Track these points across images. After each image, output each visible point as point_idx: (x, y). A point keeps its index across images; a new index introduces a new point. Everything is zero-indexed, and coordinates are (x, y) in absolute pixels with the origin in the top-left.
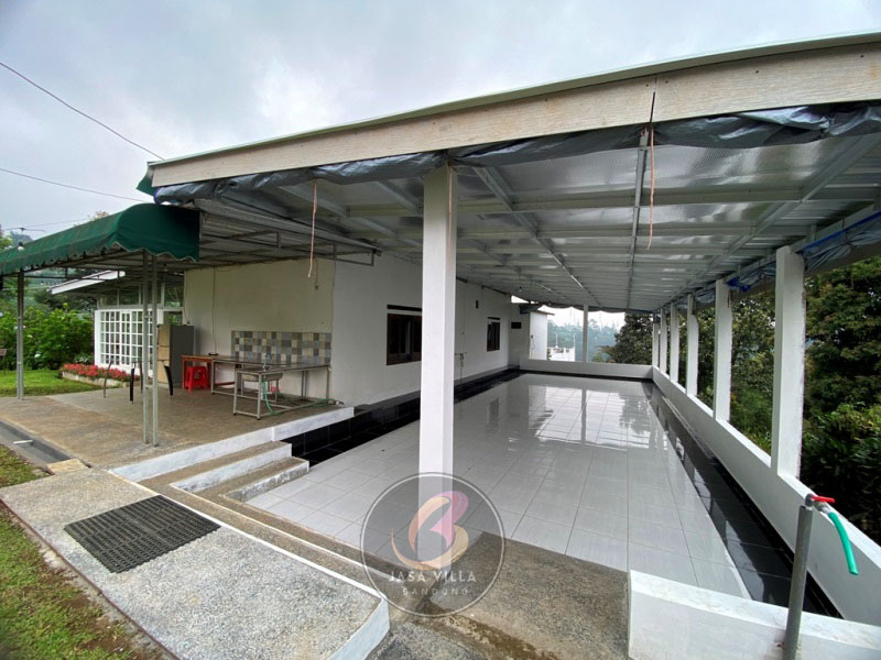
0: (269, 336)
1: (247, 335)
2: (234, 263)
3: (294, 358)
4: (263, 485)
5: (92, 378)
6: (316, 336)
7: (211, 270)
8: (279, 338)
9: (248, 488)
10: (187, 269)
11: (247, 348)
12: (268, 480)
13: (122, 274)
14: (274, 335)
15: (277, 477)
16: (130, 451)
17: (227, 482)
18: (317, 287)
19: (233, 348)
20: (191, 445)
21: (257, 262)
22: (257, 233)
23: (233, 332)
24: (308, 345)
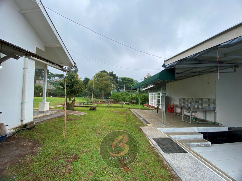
0: (191, 99)
1: (184, 99)
2: (179, 79)
3: (200, 107)
4: (195, 145)
5: (149, 107)
6: (209, 100)
7: (173, 82)
8: (194, 100)
9: (190, 144)
10: (167, 83)
11: (184, 103)
12: (196, 144)
13: (154, 85)
14: (192, 99)
15: (199, 144)
16: (160, 125)
17: (183, 140)
18: (208, 83)
19: (180, 103)
20: (173, 127)
21: (186, 78)
22: (189, 70)
23: (180, 98)
24: (206, 102)
